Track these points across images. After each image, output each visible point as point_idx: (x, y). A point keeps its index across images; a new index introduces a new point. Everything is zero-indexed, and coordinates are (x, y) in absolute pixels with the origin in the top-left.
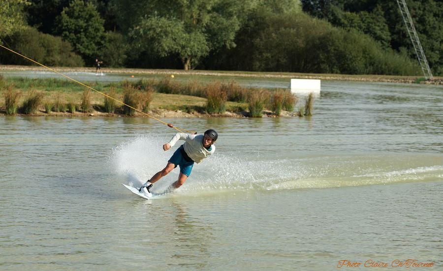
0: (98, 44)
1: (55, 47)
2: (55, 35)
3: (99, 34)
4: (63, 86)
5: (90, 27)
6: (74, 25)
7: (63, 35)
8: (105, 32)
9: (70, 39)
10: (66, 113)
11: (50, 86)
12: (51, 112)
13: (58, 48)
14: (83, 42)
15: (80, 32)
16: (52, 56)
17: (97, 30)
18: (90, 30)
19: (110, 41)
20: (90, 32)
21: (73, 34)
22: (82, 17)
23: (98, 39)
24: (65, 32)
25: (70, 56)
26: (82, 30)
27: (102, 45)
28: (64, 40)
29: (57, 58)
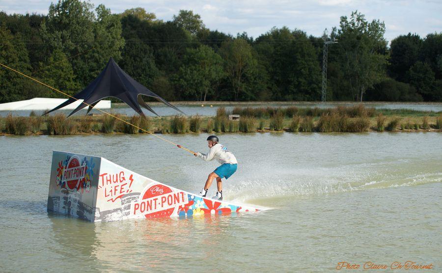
0: (432, 87)
1: (406, 90)
2: (406, 83)
3: (432, 82)
4: (411, 114)
6: (417, 77)
7: (411, 83)
8: (435, 80)
9: (415, 85)
10: (414, 130)
11: (403, 113)
12: (405, 130)
13: (408, 91)
14: (423, 87)
15: (420, 81)
16: (404, 95)
17: (430, 79)
18: (427, 79)
19: (439, 85)
21: (417, 82)
22: (421, 71)
23: (431, 85)
24: (411, 81)
25: (415, 95)
26: (422, 79)
27: (434, 88)
28: (411, 85)
29: (407, 96)
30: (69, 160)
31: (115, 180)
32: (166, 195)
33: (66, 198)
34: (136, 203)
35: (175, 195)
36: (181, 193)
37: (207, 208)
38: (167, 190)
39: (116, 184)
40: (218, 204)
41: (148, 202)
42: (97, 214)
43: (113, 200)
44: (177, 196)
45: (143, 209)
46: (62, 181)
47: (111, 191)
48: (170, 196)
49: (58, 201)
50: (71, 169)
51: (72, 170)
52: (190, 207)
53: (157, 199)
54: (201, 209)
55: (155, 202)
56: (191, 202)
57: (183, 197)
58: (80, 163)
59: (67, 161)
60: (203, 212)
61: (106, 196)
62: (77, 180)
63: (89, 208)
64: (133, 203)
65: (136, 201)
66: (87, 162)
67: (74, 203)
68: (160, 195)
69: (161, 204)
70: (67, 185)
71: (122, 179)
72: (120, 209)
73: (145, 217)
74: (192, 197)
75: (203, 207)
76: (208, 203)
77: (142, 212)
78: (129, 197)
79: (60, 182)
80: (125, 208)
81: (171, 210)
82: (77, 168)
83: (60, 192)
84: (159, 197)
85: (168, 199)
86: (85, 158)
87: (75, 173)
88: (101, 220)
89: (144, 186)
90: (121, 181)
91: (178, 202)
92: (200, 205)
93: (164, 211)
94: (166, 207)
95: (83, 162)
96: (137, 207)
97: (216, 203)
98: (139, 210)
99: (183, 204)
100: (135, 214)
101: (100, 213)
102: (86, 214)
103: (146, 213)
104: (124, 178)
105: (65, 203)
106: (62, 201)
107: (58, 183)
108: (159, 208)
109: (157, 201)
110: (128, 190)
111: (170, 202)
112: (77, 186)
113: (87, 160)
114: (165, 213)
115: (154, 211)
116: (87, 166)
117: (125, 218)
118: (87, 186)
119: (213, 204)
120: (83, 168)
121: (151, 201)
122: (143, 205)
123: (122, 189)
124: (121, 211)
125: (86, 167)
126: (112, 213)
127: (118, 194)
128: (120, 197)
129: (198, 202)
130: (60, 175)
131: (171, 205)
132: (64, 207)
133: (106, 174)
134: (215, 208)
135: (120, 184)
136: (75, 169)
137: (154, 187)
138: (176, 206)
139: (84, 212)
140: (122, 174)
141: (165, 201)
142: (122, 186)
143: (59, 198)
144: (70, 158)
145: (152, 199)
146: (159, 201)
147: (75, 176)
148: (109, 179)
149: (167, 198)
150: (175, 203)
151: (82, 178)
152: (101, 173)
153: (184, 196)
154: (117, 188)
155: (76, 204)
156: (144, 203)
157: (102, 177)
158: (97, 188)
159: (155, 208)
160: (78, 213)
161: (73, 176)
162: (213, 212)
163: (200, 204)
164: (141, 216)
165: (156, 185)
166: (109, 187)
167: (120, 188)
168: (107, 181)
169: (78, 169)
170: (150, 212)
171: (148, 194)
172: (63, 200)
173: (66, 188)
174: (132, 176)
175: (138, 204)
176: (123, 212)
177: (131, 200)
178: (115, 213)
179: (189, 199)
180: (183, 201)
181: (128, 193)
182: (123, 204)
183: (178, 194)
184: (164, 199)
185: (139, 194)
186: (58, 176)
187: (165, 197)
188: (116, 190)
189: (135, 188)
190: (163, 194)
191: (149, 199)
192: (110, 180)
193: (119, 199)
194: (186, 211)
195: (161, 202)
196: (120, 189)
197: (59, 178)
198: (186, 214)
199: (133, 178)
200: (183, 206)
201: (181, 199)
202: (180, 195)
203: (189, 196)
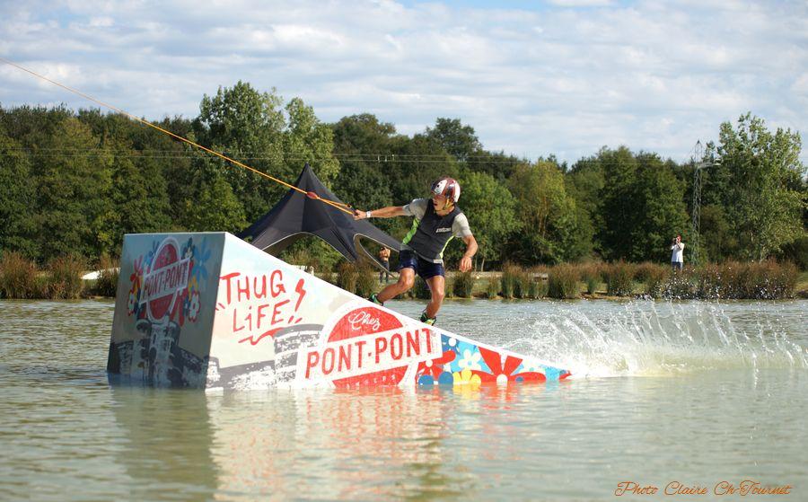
30: (155, 252)
31: (259, 291)
32: (388, 335)
33: (145, 343)
34: (312, 350)
35: (408, 335)
36: (423, 330)
37: (488, 370)
38: (389, 322)
39: (262, 301)
40: (513, 363)
41: (342, 348)
42: (213, 374)
43: (254, 340)
44: (414, 337)
45: (328, 367)
46: (140, 304)
47: (249, 317)
48: (399, 336)
49: (130, 352)
50: (159, 271)
51: (162, 273)
52: (447, 367)
53: (364, 343)
54: (474, 372)
55: (360, 349)
56: (450, 354)
57: (428, 342)
58: (179, 254)
59: (151, 254)
60: (477, 380)
61: (235, 330)
62: (171, 296)
63: (194, 360)
64: (303, 351)
65: (312, 345)
66: (193, 249)
67: (163, 352)
68: (372, 332)
69: (374, 355)
70: (149, 312)
71: (276, 290)
72: (271, 363)
73: (333, 386)
74: (452, 343)
75: (479, 368)
76: (490, 357)
77: (326, 372)
78: (295, 334)
79: (136, 305)
80: (283, 362)
81: (400, 372)
82: (171, 267)
83: (136, 329)
84: (370, 340)
85: (392, 343)
86: (191, 239)
87: (167, 280)
88: (222, 389)
89: (333, 307)
90: (275, 295)
91: (418, 351)
92: (469, 364)
93: (382, 373)
94: (387, 362)
95: (185, 250)
96: (313, 359)
97: (510, 359)
98: (318, 369)
99: (429, 361)
100: (307, 376)
101: (220, 370)
102: (188, 375)
103: (336, 375)
104: (281, 287)
105: (144, 354)
106: (138, 348)
107: (131, 307)
108: (369, 367)
109: (364, 347)
110: (292, 318)
111: (397, 352)
112: (171, 310)
113: (193, 244)
114: (384, 378)
115: (356, 371)
116: (194, 258)
117: (283, 386)
118: (191, 308)
119: (503, 360)
120: (185, 264)
121: (350, 346)
122: (329, 355)
123: (276, 312)
124: (273, 368)
125: (192, 261)
126: (251, 373)
127: (266, 325)
128: (271, 333)
129: (467, 353)
130: (137, 290)
131: (399, 358)
132: (141, 365)
133: (237, 274)
134: (507, 372)
135: (272, 301)
136: (169, 270)
137: (358, 311)
138: (412, 362)
139: (182, 371)
140: (277, 276)
141: (385, 347)
142: (276, 306)
143: (130, 343)
144: (158, 245)
145: (353, 341)
146: (370, 347)
147: (168, 287)
148: (243, 287)
149: (389, 342)
150: (409, 355)
151: (181, 289)
152: (224, 271)
153: (433, 339)
154: (263, 311)
155: (168, 353)
156: (332, 350)
157: (225, 281)
158: (214, 309)
159: (360, 366)
160: (170, 373)
161: (163, 286)
162: (502, 380)
163: (470, 360)
164: (322, 384)
165: (364, 309)
166: (243, 307)
167: (273, 310)
168: (240, 291)
169: (174, 268)
170: (346, 374)
171: (341, 331)
172: (141, 348)
173: (147, 319)
174: (301, 282)
175: (315, 353)
176: (279, 370)
177: (298, 341)
178: (258, 374)
179: (445, 348)
180: (429, 351)
181: (293, 323)
182: (278, 350)
183: (417, 332)
184: (381, 344)
185: (319, 327)
186: (132, 291)
187: (384, 340)
188: (260, 316)
189: (308, 315)
190: (380, 330)
191: (345, 343)
192: (247, 291)
193: (269, 337)
194: (435, 376)
195: (373, 350)
196: (272, 314)
197: (133, 297)
198: (436, 383)
199: (304, 288)
200: (429, 364)
201: (423, 346)
202: (423, 336)
203: (445, 338)
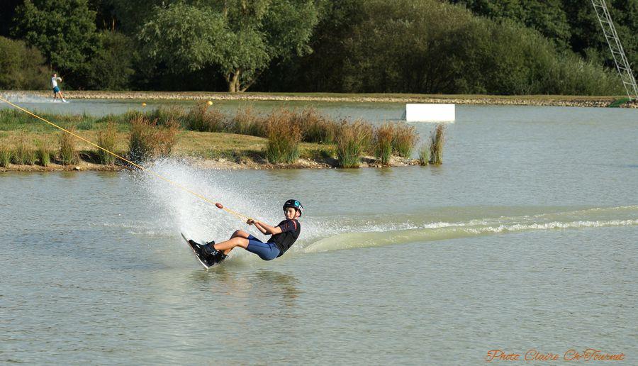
0: (87, 51)
1: (15, 58)
2: (14, 38)
3: (88, 35)
4: (29, 122)
5: (72, 25)
6: (45, 21)
7: (29, 38)
8: (97, 31)
9: (40, 44)
10: (35, 166)
11: (6, 122)
12: (10, 165)
13: (20, 60)
14: (62, 49)
15: (56, 32)
16: (10, 73)
17: (84, 28)
18: (73, 28)
19: (107, 46)
20: (72, 32)
21: (45, 36)
22: (59, 7)
23: (85, 44)
24: (30, 33)
25: (40, 72)
26: (59, 29)
27: (94, 52)
28: (29, 46)
29: (19, 76)
